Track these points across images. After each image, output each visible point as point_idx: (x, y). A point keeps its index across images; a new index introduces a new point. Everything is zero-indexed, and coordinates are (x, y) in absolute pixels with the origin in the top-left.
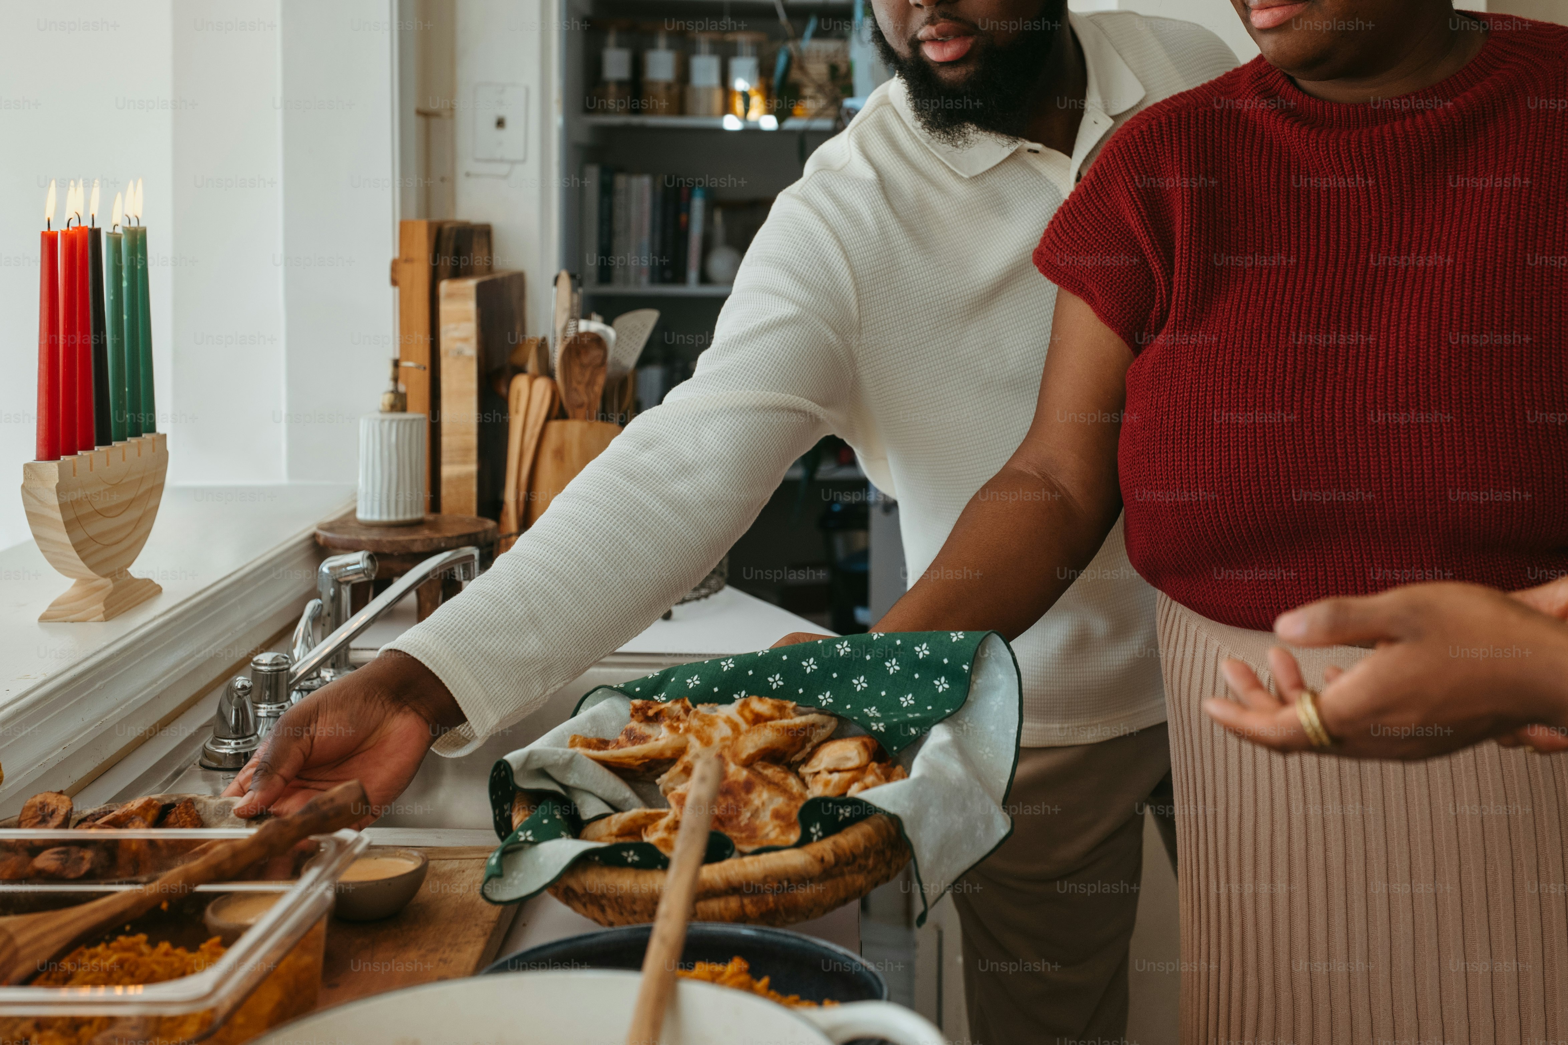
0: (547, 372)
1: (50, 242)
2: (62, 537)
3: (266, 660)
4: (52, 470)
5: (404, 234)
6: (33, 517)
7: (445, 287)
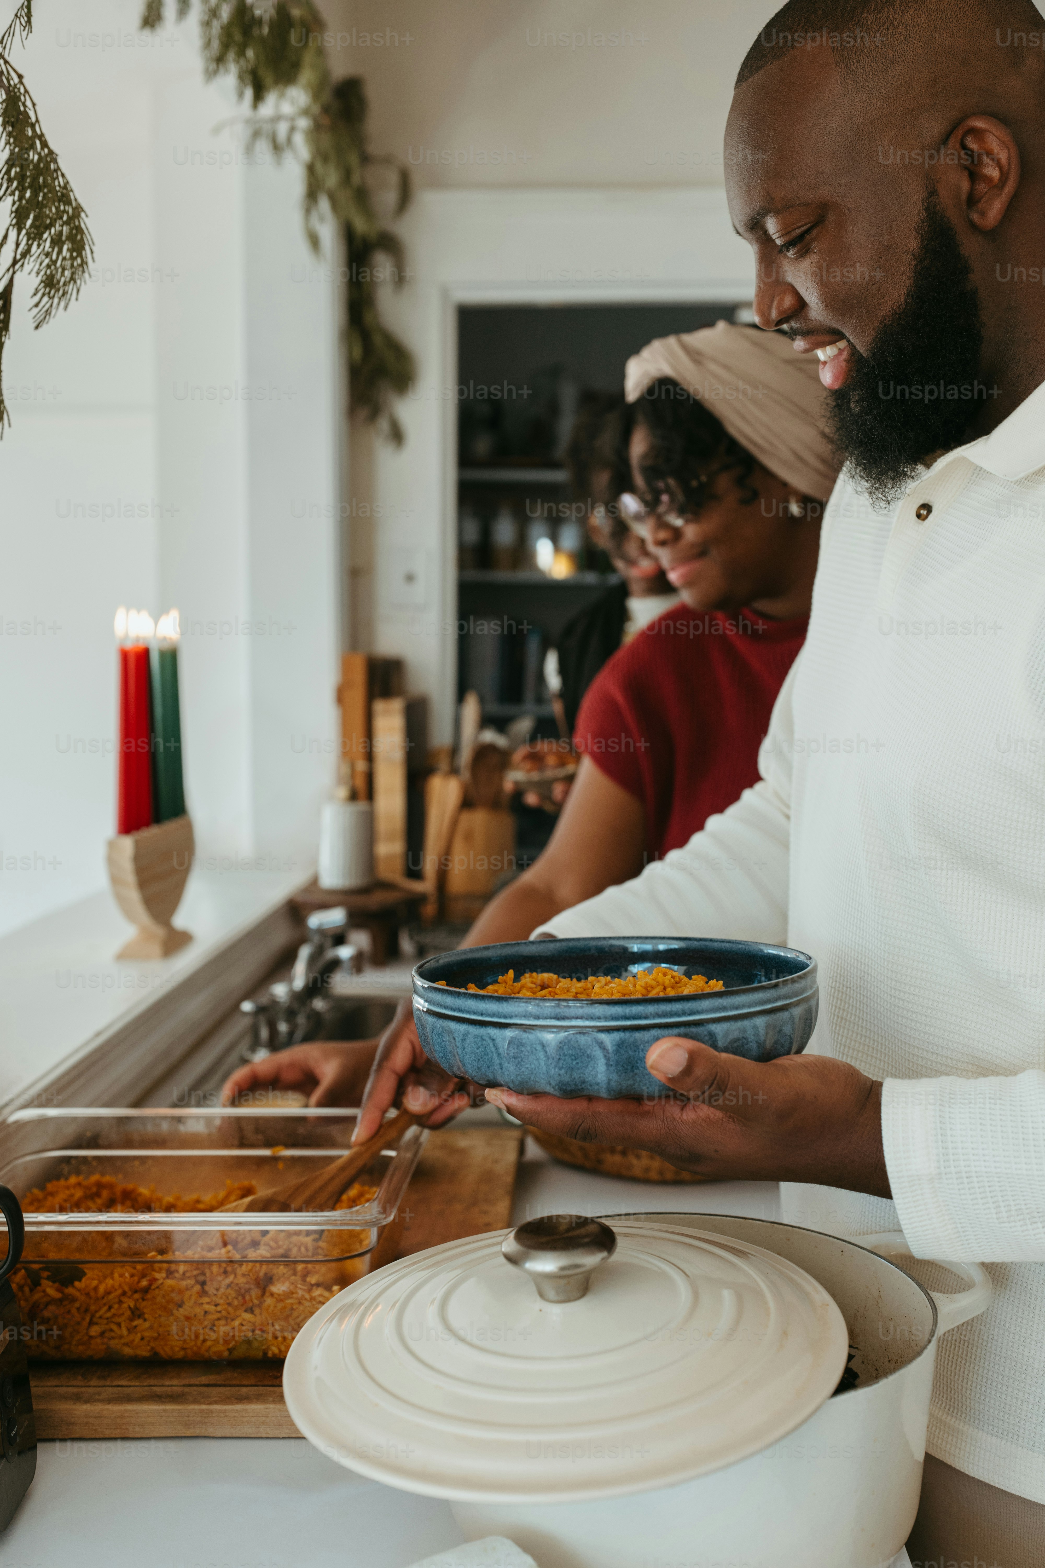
1: (125, 656)
2: (134, 895)
3: (280, 990)
4: (127, 843)
5: (346, 666)
6: (115, 880)
7: (379, 706)
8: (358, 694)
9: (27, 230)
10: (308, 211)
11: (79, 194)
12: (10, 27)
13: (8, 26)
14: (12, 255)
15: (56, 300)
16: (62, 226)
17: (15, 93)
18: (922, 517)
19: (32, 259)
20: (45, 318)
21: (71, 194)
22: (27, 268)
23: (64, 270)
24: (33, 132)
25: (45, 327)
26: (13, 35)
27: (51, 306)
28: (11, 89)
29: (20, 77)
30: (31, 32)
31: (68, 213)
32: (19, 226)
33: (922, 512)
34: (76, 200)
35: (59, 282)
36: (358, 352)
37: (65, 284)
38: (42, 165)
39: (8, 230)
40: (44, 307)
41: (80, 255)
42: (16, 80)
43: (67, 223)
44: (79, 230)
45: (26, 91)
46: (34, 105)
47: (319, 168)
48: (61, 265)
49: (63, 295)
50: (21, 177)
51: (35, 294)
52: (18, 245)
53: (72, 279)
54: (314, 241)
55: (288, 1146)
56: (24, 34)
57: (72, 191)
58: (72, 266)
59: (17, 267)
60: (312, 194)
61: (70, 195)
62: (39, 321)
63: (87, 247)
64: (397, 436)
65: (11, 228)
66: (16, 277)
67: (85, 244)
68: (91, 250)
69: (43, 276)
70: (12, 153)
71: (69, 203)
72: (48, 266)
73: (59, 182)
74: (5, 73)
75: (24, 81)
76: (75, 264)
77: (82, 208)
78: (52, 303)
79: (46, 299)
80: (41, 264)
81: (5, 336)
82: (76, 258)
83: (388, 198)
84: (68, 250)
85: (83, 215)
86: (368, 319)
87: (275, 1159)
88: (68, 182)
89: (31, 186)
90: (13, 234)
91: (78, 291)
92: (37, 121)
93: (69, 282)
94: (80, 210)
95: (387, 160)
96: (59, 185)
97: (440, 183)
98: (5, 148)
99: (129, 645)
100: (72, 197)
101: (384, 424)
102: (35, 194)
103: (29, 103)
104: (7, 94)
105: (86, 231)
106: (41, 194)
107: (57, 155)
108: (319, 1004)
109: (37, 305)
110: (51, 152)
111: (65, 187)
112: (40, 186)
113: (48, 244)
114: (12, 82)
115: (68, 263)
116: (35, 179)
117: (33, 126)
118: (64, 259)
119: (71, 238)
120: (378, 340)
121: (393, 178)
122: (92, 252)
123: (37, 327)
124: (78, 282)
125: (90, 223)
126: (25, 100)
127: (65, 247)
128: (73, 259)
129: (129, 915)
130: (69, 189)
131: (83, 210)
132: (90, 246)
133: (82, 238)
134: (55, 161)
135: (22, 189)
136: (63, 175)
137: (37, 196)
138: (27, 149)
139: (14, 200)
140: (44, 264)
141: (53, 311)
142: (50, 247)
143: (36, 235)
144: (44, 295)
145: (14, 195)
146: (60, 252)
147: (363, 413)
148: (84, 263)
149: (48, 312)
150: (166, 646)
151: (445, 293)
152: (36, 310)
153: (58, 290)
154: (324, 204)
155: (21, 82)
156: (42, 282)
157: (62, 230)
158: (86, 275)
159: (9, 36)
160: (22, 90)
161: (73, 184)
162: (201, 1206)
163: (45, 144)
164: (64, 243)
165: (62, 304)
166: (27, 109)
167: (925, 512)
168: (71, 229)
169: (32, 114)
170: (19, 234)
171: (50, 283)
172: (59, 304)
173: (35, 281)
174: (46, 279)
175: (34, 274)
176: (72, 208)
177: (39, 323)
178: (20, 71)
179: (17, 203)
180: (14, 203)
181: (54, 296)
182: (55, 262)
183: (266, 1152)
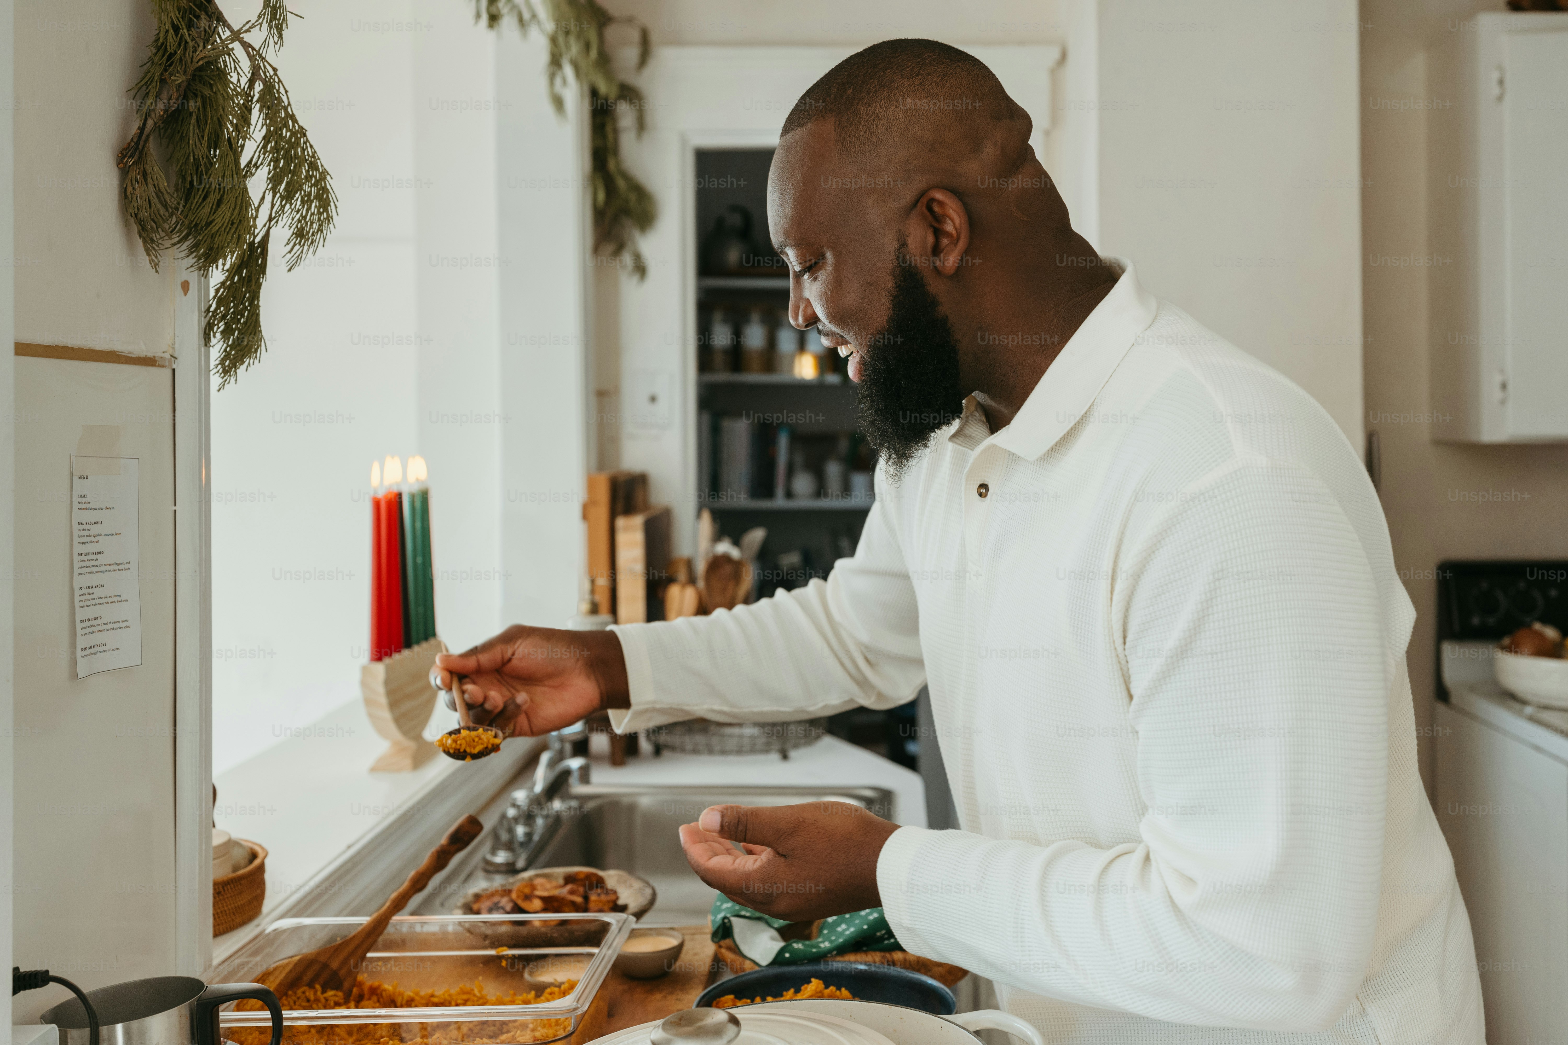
0: (692, 580)
1: (377, 504)
2: (386, 715)
3: (520, 795)
4: (380, 669)
5: (591, 485)
6: (369, 702)
7: (621, 522)
8: (602, 512)
9: (281, 194)
10: (552, 77)
11: (326, 160)
12: (265, 41)
13: (264, 40)
14: (269, 212)
15: (306, 247)
16: (311, 187)
17: (271, 83)
18: (983, 496)
19: (285, 215)
20: (297, 262)
21: (318, 161)
22: (281, 224)
23: (312, 223)
24: (285, 114)
25: (296, 269)
26: (268, 47)
27: (302, 252)
28: (267, 80)
29: (275, 70)
30: (283, 46)
31: (315, 177)
32: (274, 190)
33: (981, 491)
34: (322, 166)
35: (308, 233)
36: (601, 196)
37: (313, 235)
38: (293, 140)
39: (264, 193)
40: (295, 254)
41: (326, 210)
42: (272, 73)
43: (315, 185)
44: (325, 190)
45: (280, 81)
46: (286, 92)
47: (561, 39)
48: (310, 219)
49: (312, 243)
50: (276, 149)
51: (288, 244)
52: (273, 206)
53: (320, 230)
54: (558, 103)
55: (511, 947)
56: (277, 46)
57: (319, 159)
58: (319, 219)
59: (272, 223)
60: (555, 62)
61: (317, 163)
62: (291, 265)
63: (332, 204)
64: (641, 269)
65: (267, 191)
66: (271, 231)
67: (330, 201)
68: (335, 205)
69: (294, 229)
70: (268, 130)
71: (317, 169)
72: (299, 221)
73: (308, 152)
74: (262, 67)
75: (278, 73)
76: (322, 218)
77: (327, 172)
78: (303, 250)
79: (297, 247)
80: (293, 219)
81: (263, 278)
82: (323, 213)
83: (629, 54)
84: (316, 206)
85: (328, 177)
86: (611, 165)
87: (499, 958)
88: (315, 152)
89: (284, 157)
90: (269, 197)
91: (324, 240)
92: (289, 104)
93: (317, 232)
94: (326, 174)
95: (629, 20)
96: (308, 155)
97: (678, 41)
98: (262, 128)
99: (381, 494)
100: (319, 164)
101: (627, 259)
102: (287, 164)
103: (282, 90)
104: (264, 85)
105: (331, 191)
106: (293, 165)
107: (306, 131)
108: (557, 805)
109: (290, 252)
110: (301, 128)
111: (313, 156)
112: (291, 157)
113: (299, 203)
114: (268, 74)
115: (316, 218)
116: (287, 152)
117: (286, 108)
118: (313, 214)
119: (318, 197)
120: (621, 183)
121: (635, 35)
122: (336, 207)
123: (290, 270)
124: (325, 232)
125: (334, 184)
126: (279, 87)
127: (314, 204)
128: (319, 213)
129: (381, 732)
130: (317, 157)
131: (328, 174)
132: (334, 202)
133: (328, 196)
134: (305, 135)
135: (276, 161)
136: (311, 146)
137: (289, 166)
138: (280, 128)
139: (270, 169)
140: (296, 219)
141: (304, 256)
142: (300, 205)
143: (288, 197)
144: (295, 245)
145: (270, 166)
146: (309, 209)
147: (610, 248)
148: (329, 218)
149: (299, 258)
150: (415, 488)
151: (684, 141)
152: (289, 256)
153: (308, 239)
154: (568, 71)
155: (276, 74)
156: (293, 234)
157: (311, 191)
158: (331, 226)
159: (264, 47)
160: (277, 80)
161: (319, 154)
162: (435, 1000)
163: (295, 121)
164: (312, 202)
165: (311, 250)
166: (281, 95)
167: (984, 491)
168: (318, 190)
169: (284, 98)
170: (274, 197)
171: (300, 234)
172: (308, 250)
173: (288, 233)
174: (297, 231)
175: (287, 227)
176: (319, 173)
177: (292, 267)
178: (274, 66)
179: (273, 172)
180: (269, 172)
181: (304, 245)
182: (305, 217)
183: (492, 952)
